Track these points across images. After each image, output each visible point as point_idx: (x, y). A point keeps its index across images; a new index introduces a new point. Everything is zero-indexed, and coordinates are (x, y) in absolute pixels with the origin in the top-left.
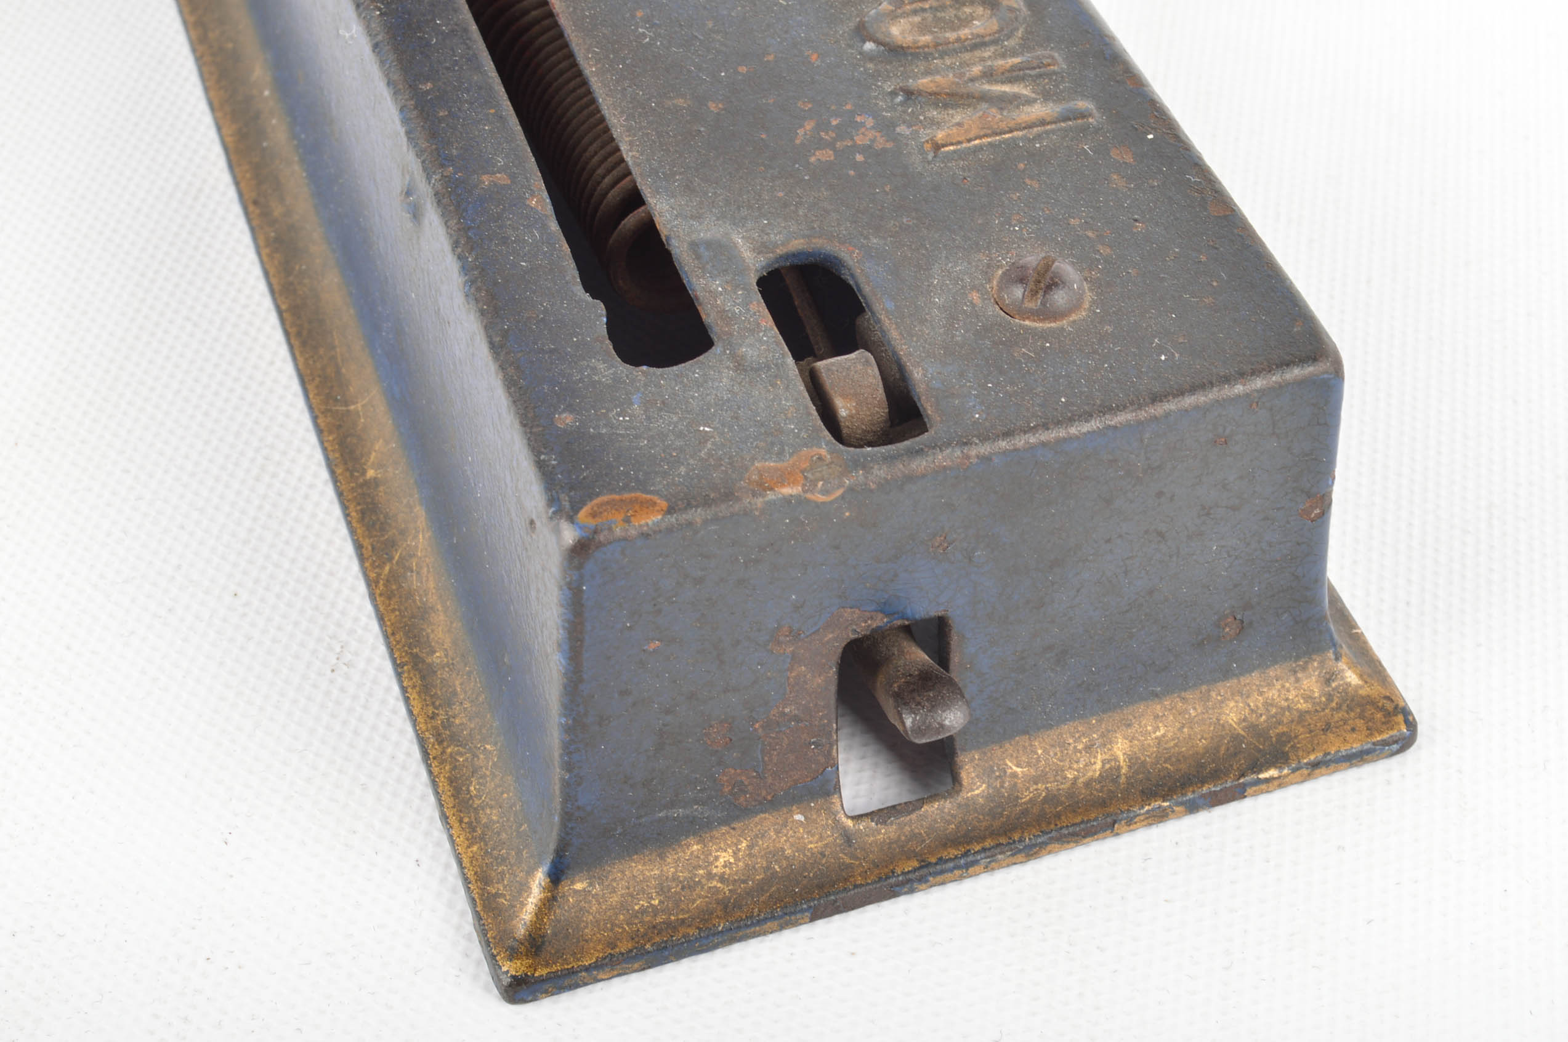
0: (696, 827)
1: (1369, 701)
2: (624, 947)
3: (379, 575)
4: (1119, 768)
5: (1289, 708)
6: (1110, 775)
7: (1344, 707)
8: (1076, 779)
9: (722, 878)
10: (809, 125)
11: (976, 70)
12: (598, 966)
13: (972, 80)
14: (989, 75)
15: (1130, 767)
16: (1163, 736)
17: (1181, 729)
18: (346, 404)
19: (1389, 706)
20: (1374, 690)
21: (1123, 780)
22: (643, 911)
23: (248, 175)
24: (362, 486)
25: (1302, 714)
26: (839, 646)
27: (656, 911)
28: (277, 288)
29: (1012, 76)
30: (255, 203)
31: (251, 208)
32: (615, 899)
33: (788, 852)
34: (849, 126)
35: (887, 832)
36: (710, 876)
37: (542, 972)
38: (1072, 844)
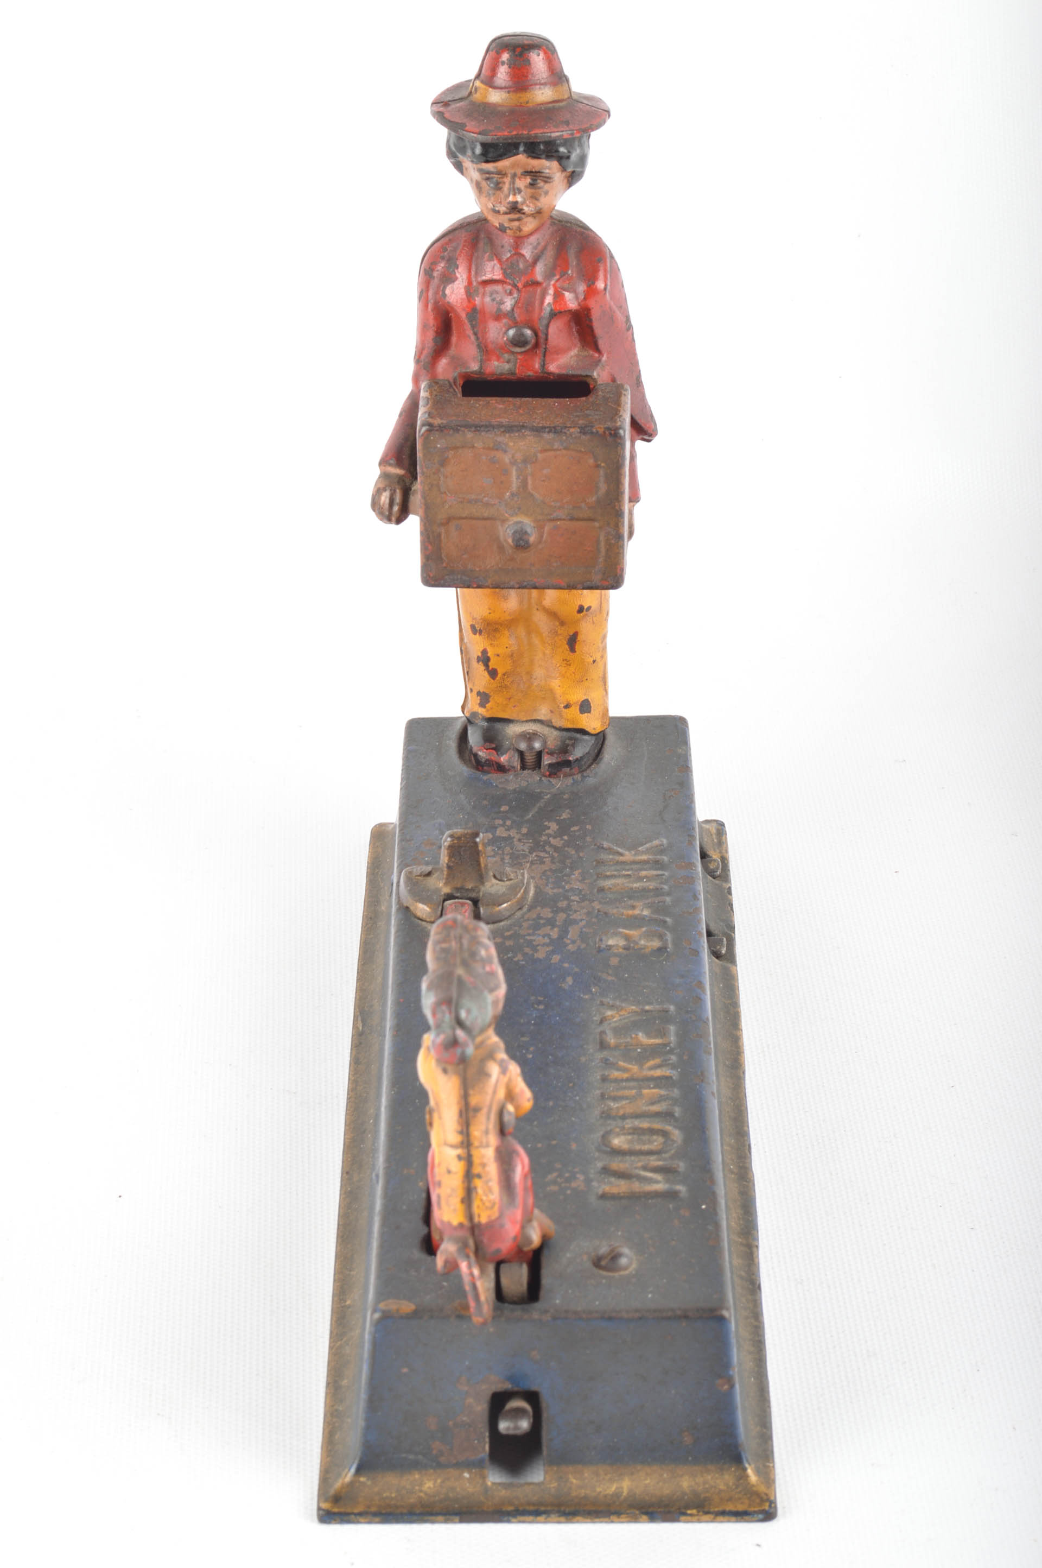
0: (415, 1466)
1: (757, 1494)
2: (373, 1509)
3: (334, 1346)
4: (623, 1492)
5: (715, 1487)
6: (617, 1495)
7: (743, 1493)
8: (600, 1492)
9: (426, 1494)
10: (555, 1174)
11: (640, 1164)
12: (360, 1514)
13: (636, 1168)
14: (645, 1168)
15: (628, 1494)
16: (649, 1484)
17: (658, 1483)
18: (350, 1271)
19: (765, 1497)
20: (762, 1489)
21: (622, 1498)
22: (387, 1498)
23: (349, 1159)
24: (342, 1307)
25: (721, 1491)
26: (489, 1393)
27: (392, 1499)
28: (341, 1214)
29: (656, 1170)
30: (347, 1173)
31: (345, 1175)
32: (376, 1489)
33: (458, 1489)
34: (573, 1177)
35: (503, 1493)
36: (421, 1491)
37: (336, 1510)
38: (589, 1520)
